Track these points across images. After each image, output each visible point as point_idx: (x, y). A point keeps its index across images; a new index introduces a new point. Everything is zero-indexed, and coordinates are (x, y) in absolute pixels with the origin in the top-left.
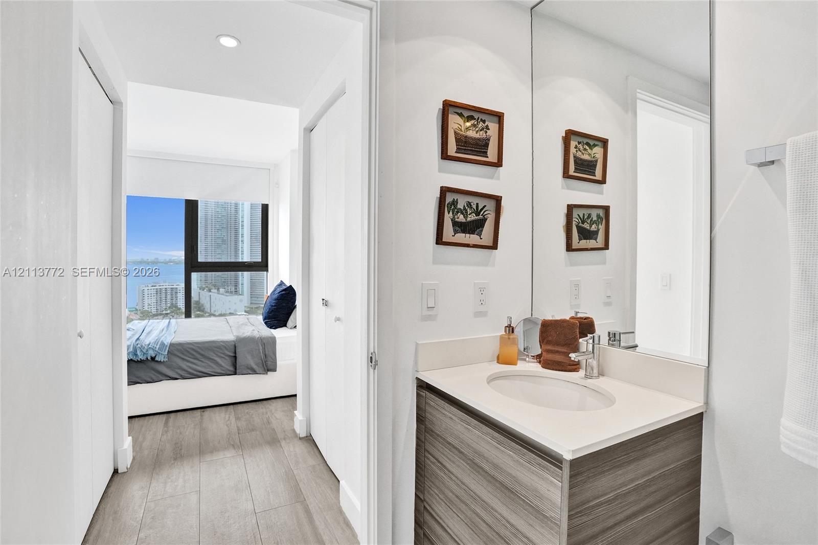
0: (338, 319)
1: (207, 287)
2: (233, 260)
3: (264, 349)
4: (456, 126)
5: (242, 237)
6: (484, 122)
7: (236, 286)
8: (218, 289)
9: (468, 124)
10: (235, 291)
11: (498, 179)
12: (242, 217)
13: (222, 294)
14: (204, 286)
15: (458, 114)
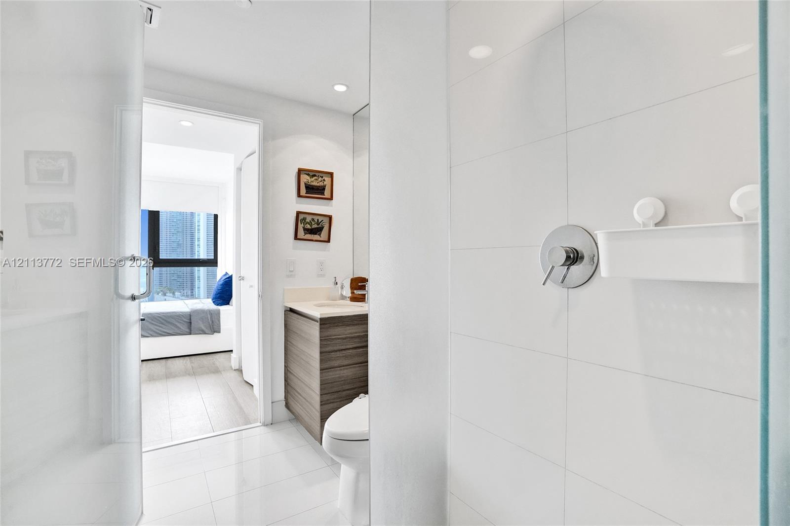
0: (251, 286)
1: (162, 291)
2: (189, 257)
3: (211, 317)
4: (306, 180)
5: (199, 241)
6: (322, 177)
7: (193, 289)
8: (174, 293)
9: (313, 179)
10: (191, 295)
11: (332, 206)
12: (199, 222)
13: (177, 298)
14: (158, 290)
15: (307, 174)
